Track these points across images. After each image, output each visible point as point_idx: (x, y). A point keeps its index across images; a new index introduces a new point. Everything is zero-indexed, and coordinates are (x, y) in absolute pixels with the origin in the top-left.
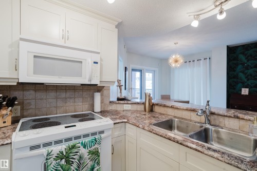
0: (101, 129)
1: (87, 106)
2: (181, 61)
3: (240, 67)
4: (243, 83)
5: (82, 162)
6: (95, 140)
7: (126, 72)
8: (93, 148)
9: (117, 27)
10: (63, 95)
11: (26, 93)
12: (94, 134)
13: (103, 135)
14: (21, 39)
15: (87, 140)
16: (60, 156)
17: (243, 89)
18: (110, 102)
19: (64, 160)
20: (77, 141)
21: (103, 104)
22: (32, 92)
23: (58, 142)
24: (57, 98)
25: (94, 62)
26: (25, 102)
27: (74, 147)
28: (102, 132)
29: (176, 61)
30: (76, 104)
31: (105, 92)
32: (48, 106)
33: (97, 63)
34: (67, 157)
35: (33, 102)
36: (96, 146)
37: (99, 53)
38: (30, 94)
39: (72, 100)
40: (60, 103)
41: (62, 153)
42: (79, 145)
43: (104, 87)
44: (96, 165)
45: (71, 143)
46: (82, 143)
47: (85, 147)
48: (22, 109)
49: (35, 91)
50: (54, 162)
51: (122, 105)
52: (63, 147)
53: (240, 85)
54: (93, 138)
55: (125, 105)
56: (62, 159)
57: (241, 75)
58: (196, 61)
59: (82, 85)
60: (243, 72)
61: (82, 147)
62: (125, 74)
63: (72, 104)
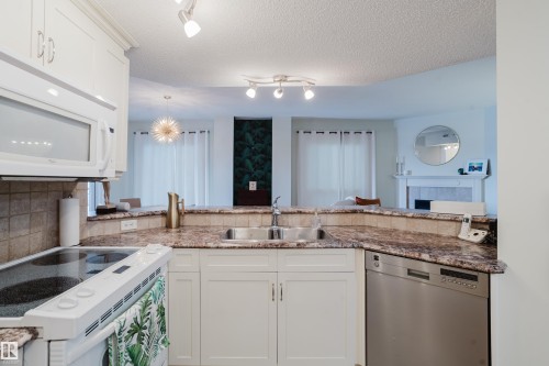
0: (154, 270)
2: (176, 132)
3: (247, 150)
4: (250, 174)
5: (151, 332)
6: (161, 285)
8: (161, 299)
9: (127, 53)
12: (152, 276)
16: (133, 329)
17: (251, 183)
18: (89, 219)
27: (147, 303)
28: (158, 271)
29: (167, 132)
31: (79, 196)
34: (141, 327)
37: (114, 109)
41: (136, 321)
42: (152, 298)
46: (153, 293)
47: (155, 300)
51: (118, 223)
53: (247, 176)
55: (123, 222)
57: (248, 162)
58: (187, 133)
60: (250, 158)
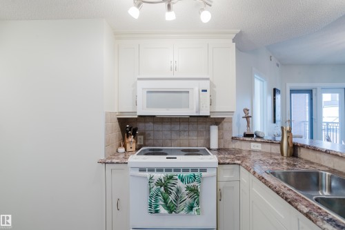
0: (203, 167)
1: (202, 141)
5: (179, 195)
6: (194, 176)
7: (274, 95)
8: (192, 184)
10: (177, 127)
11: (147, 125)
12: (194, 170)
13: (203, 174)
14: (139, 79)
15: (185, 174)
16: (159, 183)
18: (233, 138)
19: (163, 187)
20: (176, 173)
21: (222, 140)
22: (151, 124)
23: (160, 170)
24: (171, 131)
25: (203, 91)
26: (147, 133)
27: (171, 178)
28: (204, 170)
30: (190, 138)
31: (225, 125)
32: (164, 138)
33: (206, 91)
34: (166, 186)
35: (152, 133)
36: (195, 183)
37: (208, 79)
38: (150, 126)
39: (186, 133)
40: (174, 136)
41: (161, 180)
42: (177, 177)
43: (224, 118)
44: (195, 205)
45: (169, 174)
46: (179, 176)
47: (182, 180)
48: (145, 139)
49: (154, 123)
50: (155, 187)
51: (249, 143)
52: (162, 175)
54: (192, 174)
55: (252, 144)
56: (161, 186)
59: (191, 116)
61: (179, 181)
62: (274, 99)
63: (186, 137)
